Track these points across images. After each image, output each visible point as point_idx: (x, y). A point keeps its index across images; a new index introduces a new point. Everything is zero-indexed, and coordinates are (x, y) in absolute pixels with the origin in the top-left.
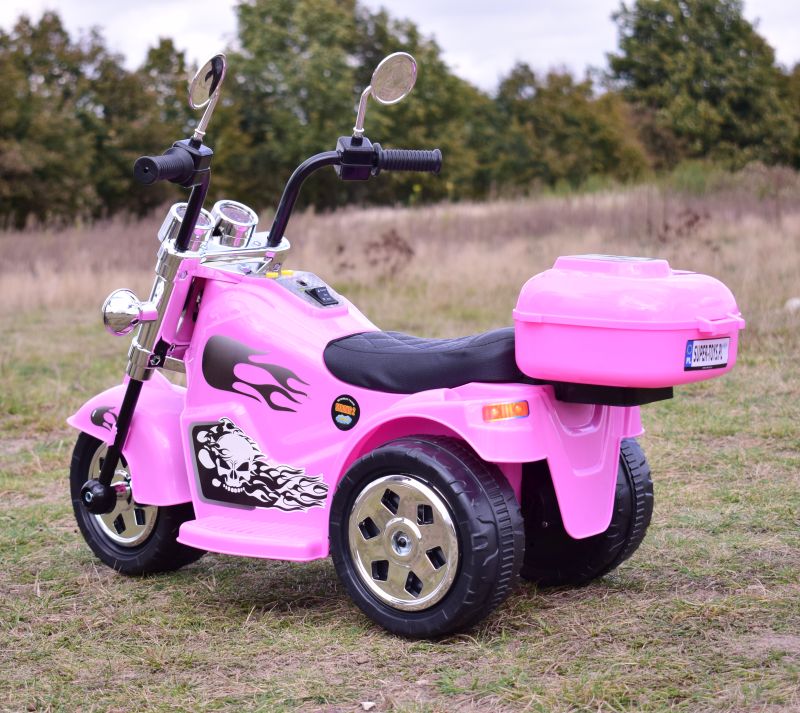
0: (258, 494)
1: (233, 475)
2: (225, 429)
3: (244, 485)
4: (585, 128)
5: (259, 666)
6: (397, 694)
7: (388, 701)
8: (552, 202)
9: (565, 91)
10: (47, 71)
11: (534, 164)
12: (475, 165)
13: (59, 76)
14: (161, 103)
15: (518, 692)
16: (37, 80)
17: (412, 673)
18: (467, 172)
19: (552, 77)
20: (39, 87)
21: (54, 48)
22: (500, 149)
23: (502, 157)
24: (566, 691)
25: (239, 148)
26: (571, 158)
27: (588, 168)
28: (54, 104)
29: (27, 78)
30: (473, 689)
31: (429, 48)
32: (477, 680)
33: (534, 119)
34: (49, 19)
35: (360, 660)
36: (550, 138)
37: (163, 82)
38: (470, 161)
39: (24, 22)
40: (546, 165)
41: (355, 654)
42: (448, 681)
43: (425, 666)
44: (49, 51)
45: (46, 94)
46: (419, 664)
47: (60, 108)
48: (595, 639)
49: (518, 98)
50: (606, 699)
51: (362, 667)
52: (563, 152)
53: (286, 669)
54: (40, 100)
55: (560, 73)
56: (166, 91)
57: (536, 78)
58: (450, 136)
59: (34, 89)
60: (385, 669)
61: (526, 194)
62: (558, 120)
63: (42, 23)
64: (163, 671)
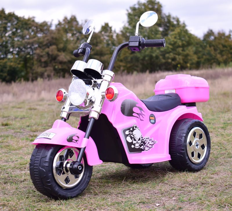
0: (142, 147)
1: (137, 143)
2: (135, 128)
3: (140, 145)
4: (229, 48)
5: (126, 194)
6: (167, 202)
7: (164, 203)
8: (219, 70)
9: (223, 37)
10: (72, 32)
11: (214, 59)
12: (196, 59)
13: (76, 34)
14: (105, 41)
15: (202, 201)
16: (70, 35)
17: (171, 196)
18: (194, 61)
19: (219, 33)
20: (70, 37)
21: (74, 26)
22: (204, 54)
23: (204, 57)
24: (217, 201)
25: (128, 55)
26: (225, 57)
27: (230, 60)
28: (74, 42)
29: (66, 34)
30: (189, 200)
31: (183, 25)
32: (190, 198)
33: (214, 46)
34: (73, 18)
35: (156, 192)
36: (218, 51)
37: (106, 36)
38: (195, 58)
39: (66, 19)
40: (217, 59)
41: (154, 191)
42: (182, 198)
43: (175, 194)
44: (73, 27)
45: (72, 39)
46: (173, 194)
47: (76, 43)
48: (226, 187)
49: (209, 40)
50: (229, 203)
51: (157, 194)
52: (222, 56)
53: (134, 194)
54: (70, 40)
55: (221, 32)
56: (107, 38)
57: (214, 34)
58: (189, 51)
59: (68, 37)
60: (163, 195)
61: (211, 68)
62: (221, 46)
63: (71, 19)
64: (98, 195)
